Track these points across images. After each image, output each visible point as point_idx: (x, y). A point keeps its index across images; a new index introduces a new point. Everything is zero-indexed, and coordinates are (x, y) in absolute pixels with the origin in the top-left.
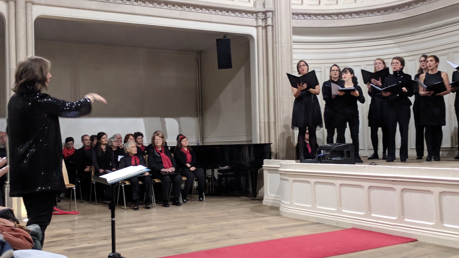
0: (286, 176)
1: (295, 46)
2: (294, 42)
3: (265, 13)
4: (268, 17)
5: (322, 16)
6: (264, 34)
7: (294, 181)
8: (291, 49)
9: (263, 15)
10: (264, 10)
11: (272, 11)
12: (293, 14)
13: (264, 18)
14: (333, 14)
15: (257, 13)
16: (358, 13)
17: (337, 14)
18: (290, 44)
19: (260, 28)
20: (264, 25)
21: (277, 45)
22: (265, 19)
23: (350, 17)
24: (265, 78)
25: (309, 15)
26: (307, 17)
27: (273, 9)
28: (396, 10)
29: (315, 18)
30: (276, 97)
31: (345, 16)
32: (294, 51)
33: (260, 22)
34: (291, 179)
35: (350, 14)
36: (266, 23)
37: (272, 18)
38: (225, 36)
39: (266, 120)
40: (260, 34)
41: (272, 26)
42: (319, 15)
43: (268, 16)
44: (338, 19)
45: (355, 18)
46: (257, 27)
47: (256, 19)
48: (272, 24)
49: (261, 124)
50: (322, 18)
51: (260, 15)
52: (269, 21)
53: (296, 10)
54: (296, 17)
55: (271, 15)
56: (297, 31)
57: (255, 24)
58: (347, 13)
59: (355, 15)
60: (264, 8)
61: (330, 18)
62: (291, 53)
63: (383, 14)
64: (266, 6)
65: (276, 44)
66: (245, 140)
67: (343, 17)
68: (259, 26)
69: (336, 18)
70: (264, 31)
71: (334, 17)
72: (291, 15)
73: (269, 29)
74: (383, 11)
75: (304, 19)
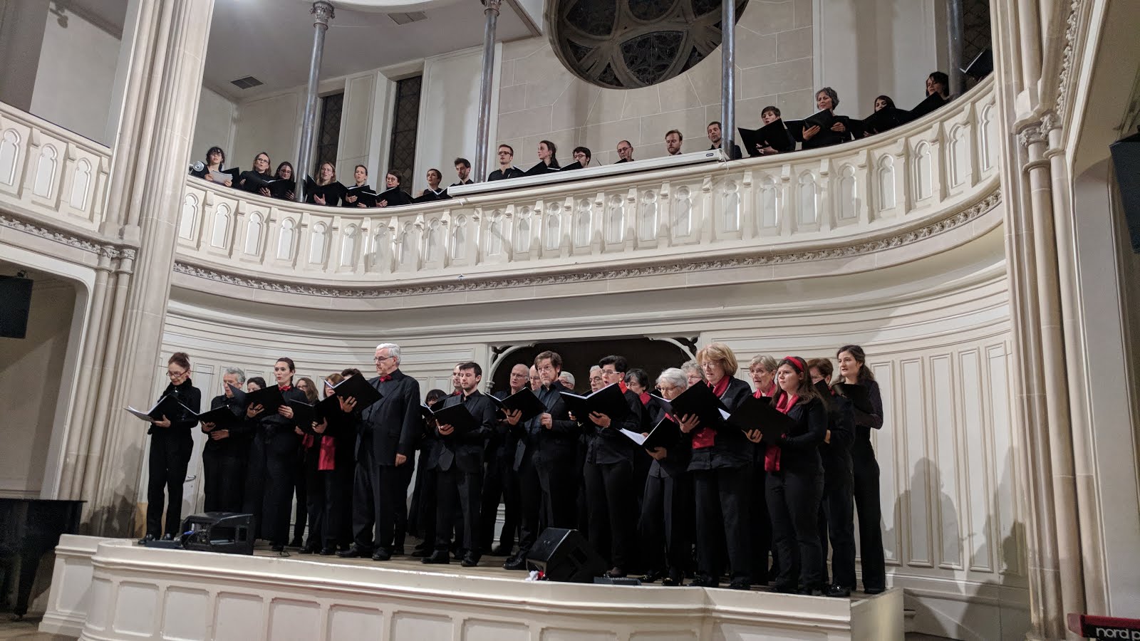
0: (106, 573)
1: (169, 319)
2: (169, 312)
3: (120, 248)
4: (125, 258)
5: (230, 278)
6: (111, 286)
7: (123, 583)
8: (162, 323)
9: (115, 251)
10: (119, 242)
11: (136, 249)
12: (177, 262)
13: (117, 258)
14: (252, 278)
15: (103, 244)
16: (295, 286)
17: (259, 280)
18: (161, 313)
19: (104, 275)
20: (114, 270)
21: (135, 311)
22: (119, 259)
23: (281, 290)
24: (97, 368)
25: (208, 270)
26: (202, 273)
27: (139, 245)
28: (358, 294)
29: (217, 278)
30: (113, 408)
31: (272, 286)
32: (166, 328)
33: (107, 263)
34: (117, 579)
35: (282, 284)
36: (119, 266)
37: (134, 261)
38: (23, 273)
39: (83, 453)
40: (103, 284)
41: (131, 275)
42: (226, 274)
43: (126, 255)
44: (260, 288)
45: (289, 292)
46: (97, 270)
47: (99, 255)
48: (131, 272)
49: (68, 460)
50: (230, 281)
51: (108, 250)
52: (126, 266)
53: (182, 256)
54: (183, 269)
55: (133, 256)
56: (178, 293)
57: (95, 264)
58: (276, 282)
59: (289, 287)
60: (122, 238)
61: (245, 284)
62: (161, 331)
63: (337, 297)
64: (125, 236)
65: (133, 308)
66: (24, 489)
67: (268, 287)
68: (103, 269)
69: (256, 285)
70: (112, 280)
71: (252, 283)
72: (173, 263)
73: (124, 279)
74: (337, 292)
75: (197, 276)
